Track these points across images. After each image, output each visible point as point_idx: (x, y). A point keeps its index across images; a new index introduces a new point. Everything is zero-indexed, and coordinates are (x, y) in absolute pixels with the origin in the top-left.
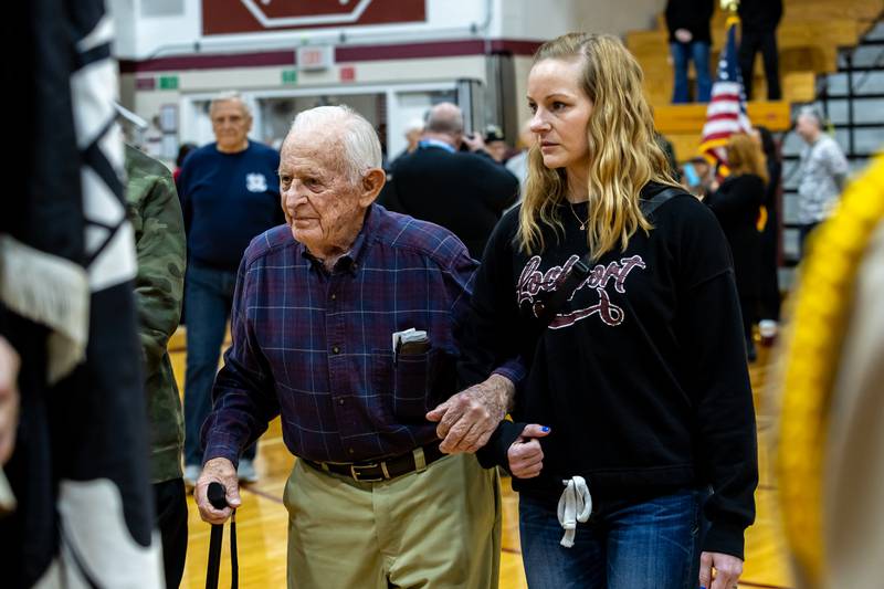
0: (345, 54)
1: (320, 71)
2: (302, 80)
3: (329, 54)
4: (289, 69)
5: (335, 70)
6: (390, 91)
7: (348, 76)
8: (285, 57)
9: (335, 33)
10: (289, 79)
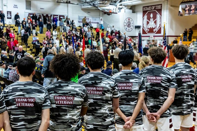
0: (154, 36)
1: (152, 38)
2: (150, 38)
3: (153, 36)
4: (149, 37)
5: (153, 38)
6: (158, 39)
7: (154, 38)
8: (149, 36)
9: (153, 34)
10: (149, 38)
